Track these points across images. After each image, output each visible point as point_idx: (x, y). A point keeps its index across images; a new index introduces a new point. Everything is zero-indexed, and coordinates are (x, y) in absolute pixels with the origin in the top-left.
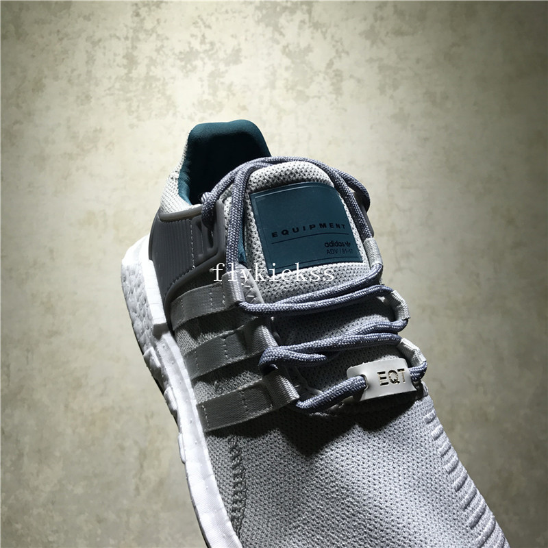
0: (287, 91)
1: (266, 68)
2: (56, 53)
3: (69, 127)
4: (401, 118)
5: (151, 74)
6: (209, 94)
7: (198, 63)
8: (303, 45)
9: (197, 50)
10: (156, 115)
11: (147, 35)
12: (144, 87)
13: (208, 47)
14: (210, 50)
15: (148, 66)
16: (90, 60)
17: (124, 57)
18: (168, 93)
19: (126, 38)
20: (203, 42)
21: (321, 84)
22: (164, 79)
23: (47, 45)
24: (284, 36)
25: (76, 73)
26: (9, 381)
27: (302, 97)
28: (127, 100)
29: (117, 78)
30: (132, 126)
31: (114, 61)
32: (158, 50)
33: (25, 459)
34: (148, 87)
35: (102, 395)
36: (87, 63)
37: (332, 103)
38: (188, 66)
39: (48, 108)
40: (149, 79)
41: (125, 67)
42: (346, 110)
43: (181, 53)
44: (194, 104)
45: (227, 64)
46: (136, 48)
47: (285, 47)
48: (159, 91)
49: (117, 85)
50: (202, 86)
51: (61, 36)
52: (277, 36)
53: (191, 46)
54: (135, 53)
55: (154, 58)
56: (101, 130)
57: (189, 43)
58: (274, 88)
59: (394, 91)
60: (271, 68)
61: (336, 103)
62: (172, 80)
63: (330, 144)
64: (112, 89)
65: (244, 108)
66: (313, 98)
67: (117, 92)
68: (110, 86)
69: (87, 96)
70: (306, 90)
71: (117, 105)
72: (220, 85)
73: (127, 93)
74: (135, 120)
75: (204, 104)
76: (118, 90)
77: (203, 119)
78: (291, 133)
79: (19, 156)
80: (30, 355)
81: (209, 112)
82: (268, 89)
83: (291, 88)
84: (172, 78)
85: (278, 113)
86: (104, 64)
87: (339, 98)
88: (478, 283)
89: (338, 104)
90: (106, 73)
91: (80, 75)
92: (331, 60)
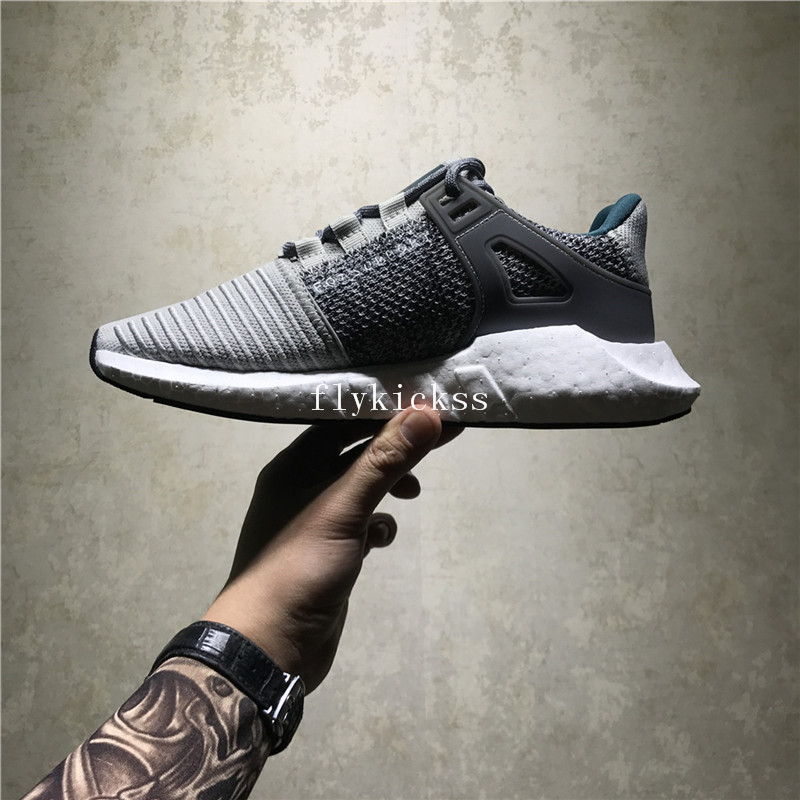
0: (446, 65)
1: (417, 34)
2: (132, 9)
3: (152, 113)
4: (599, 105)
5: (262, 40)
6: (340, 69)
7: (326, 25)
9: (323, 7)
10: (268, 97)
12: (253, 58)
15: (258, 30)
16: (180, 19)
17: (224, 16)
18: (284, 67)
21: (492, 56)
22: (280, 47)
25: (160, 38)
26: (79, 446)
27: (466, 74)
28: (230, 76)
29: (216, 45)
30: (235, 112)
31: (212, 21)
33: (102, 544)
34: (257, 58)
35: (199, 466)
36: (175, 23)
37: (507, 84)
38: (312, 29)
39: (124, 86)
40: (259, 47)
41: (226, 30)
42: (525, 93)
43: (302, 11)
44: (319, 82)
45: (365, 27)
47: (443, 5)
48: (272, 65)
49: (216, 56)
50: (331, 57)
53: (316, 2)
54: (240, 12)
55: (266, 18)
56: (194, 117)
58: (428, 61)
59: (592, 67)
60: (424, 33)
61: (511, 83)
62: (290, 50)
63: (502, 139)
64: (210, 61)
65: (387, 89)
66: (481, 75)
67: (215, 65)
68: (207, 56)
69: (175, 71)
70: (472, 65)
71: (216, 83)
72: (354, 57)
73: (229, 66)
74: (241, 104)
75: (333, 83)
76: (217, 61)
77: (331, 103)
78: (450, 123)
79: (86, 151)
80: (105, 414)
81: (340, 93)
82: (421, 62)
83: (451, 62)
84: (290, 46)
85: (433, 96)
86: (199, 26)
87: (516, 76)
88: (695, 333)
89: (515, 83)
90: (201, 38)
91: (165, 40)
92: (506, 23)
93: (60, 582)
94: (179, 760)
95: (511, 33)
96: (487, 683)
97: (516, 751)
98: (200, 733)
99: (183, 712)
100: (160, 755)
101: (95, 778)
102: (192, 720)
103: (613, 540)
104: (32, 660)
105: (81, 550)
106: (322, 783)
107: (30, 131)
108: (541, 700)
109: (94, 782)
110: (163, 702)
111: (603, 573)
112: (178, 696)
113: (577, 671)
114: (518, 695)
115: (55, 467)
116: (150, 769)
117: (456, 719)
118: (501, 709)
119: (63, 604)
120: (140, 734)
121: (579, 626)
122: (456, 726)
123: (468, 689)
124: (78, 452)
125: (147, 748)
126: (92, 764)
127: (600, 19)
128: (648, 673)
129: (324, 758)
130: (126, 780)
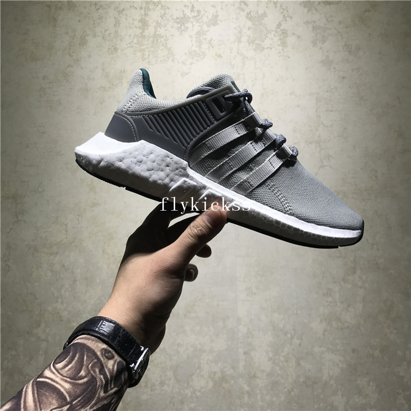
0: (249, 44)
1: (235, 28)
2: (94, 19)
3: (103, 70)
4: (327, 63)
5: (157, 33)
6: (197, 46)
7: (189, 25)
8: (261, 12)
9: (188, 16)
10: (161, 61)
11: (155, 6)
12: (153, 42)
13: (195, 14)
14: (197, 16)
15: (156, 28)
16: (117, 23)
17: (139, 21)
18: (169, 46)
19: (141, 8)
20: (192, 11)
21: (272, 39)
22: (166, 36)
23: (89, 14)
24: (248, 6)
25: (107, 33)
26: (67, 234)
27: (259, 48)
28: (142, 51)
29: (134, 36)
31: (133, 24)
32: (162, 17)
33: (78, 282)
34: (155, 42)
36: (115, 25)
37: (280, 53)
38: (182, 27)
39: (90, 56)
40: (156, 36)
41: (140, 28)
42: (289, 57)
43: (177, 18)
44: (186, 53)
45: (209, 26)
46: (148, 15)
47: (248, 14)
48: (162, 45)
49: (135, 41)
50: (192, 41)
51: (97, 7)
52: (243, 6)
53: (185, 13)
54: (147, 19)
55: (160, 22)
56: (124, 71)
57: (183, 11)
58: (240, 42)
59: (323, 44)
60: (238, 28)
61: (282, 52)
62: (172, 37)
63: (277, 80)
64: (132, 44)
65: (220, 56)
66: (267, 48)
67: (134, 45)
68: (131, 41)
69: (115, 48)
70: (262, 43)
71: (135, 54)
72: (204, 40)
73: (141, 46)
74: (147, 64)
75: (193, 53)
76: (135, 44)
78: (251, 73)
79: (71, 89)
80: (80, 219)
81: (196, 58)
82: (237, 42)
83: (252, 42)
84: (171, 35)
85: (243, 59)
86: (126, 26)
87: (285, 49)
88: (376, 177)
89: (284, 53)
90: (127, 32)
91: (110, 34)
92: (279, 23)
93: (57, 302)
94: (83, 393)
95: (282, 28)
96: (271, 355)
97: (286, 390)
98: (95, 379)
99: (88, 367)
100: (74, 390)
101: (39, 402)
102: (92, 372)
103: (335, 282)
104: (43, 340)
105: (67, 286)
106: (187, 404)
108: (298, 364)
109: (38, 403)
110: (77, 361)
111: (330, 299)
112: (85, 358)
113: (317, 349)
114: (287, 361)
115: (55, 245)
116: (68, 398)
117: (255, 373)
118: (278, 368)
119: (59, 313)
120: (64, 378)
121: (317, 326)
122: (255, 376)
123: (261, 358)
124: (66, 238)
125: (67, 386)
126: (37, 393)
127: (327, 20)
128: (354, 351)
129: (188, 392)
130: (55, 404)
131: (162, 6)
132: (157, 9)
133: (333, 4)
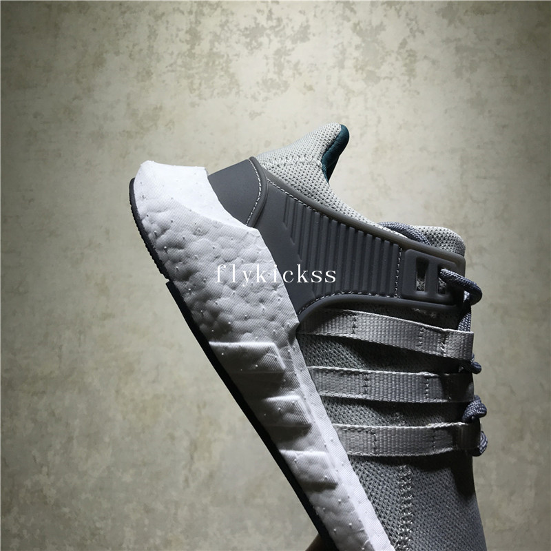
0: (357, 71)
1: (335, 47)
2: (118, 27)
3: (128, 105)
4: (478, 103)
5: (215, 50)
6: (275, 73)
7: (264, 40)
8: (375, 22)
9: (262, 26)
10: (218, 94)
11: (211, 9)
12: (207, 64)
13: (274, 23)
14: (276, 27)
15: (212, 42)
16: (153, 34)
18: (231, 71)
19: (190, 13)
20: (269, 18)
21: (393, 64)
22: (228, 56)
23: (109, 19)
24: (355, 12)
25: (137, 48)
26: (61, 362)
27: (372, 78)
28: (188, 77)
29: (179, 54)
30: (193, 105)
31: (177, 36)
32: (222, 26)
33: (75, 441)
34: (211, 64)
35: (154, 382)
36: (149, 37)
37: (404, 85)
38: (254, 42)
39: (108, 84)
40: (212, 55)
41: (187, 42)
42: (418, 93)
43: (246, 29)
45: (294, 41)
46: (200, 23)
47: (356, 25)
48: (222, 69)
49: (179, 62)
50: (267, 64)
51: (123, 9)
52: (348, 12)
53: (257, 22)
54: (199, 29)
55: (218, 34)
56: (161, 108)
57: (255, 19)
58: (342, 67)
59: (471, 73)
60: (340, 46)
61: (408, 85)
62: (236, 58)
63: (400, 128)
64: (174, 66)
65: (310, 88)
66: (384, 79)
67: (178, 68)
68: (172, 61)
69: (147, 73)
70: (377, 71)
71: (178, 82)
72: (286, 64)
73: (189, 70)
74: (197, 98)
75: (269, 83)
76: (180, 66)
77: (267, 98)
78: (360, 115)
79: (77, 133)
80: (82, 337)
82: (337, 69)
84: (236, 55)
85: (347, 94)
86: (167, 39)
87: (412, 80)
89: (410, 86)
90: (168, 48)
91: (141, 50)
92: (404, 40)
93: (40, 472)
95: (408, 47)
104: (14, 536)
105: (58, 447)
107: (35, 117)
115: (41, 379)
119: (42, 491)
124: (60, 367)
131: (223, 10)
132: (215, 14)
133: (487, 13)
